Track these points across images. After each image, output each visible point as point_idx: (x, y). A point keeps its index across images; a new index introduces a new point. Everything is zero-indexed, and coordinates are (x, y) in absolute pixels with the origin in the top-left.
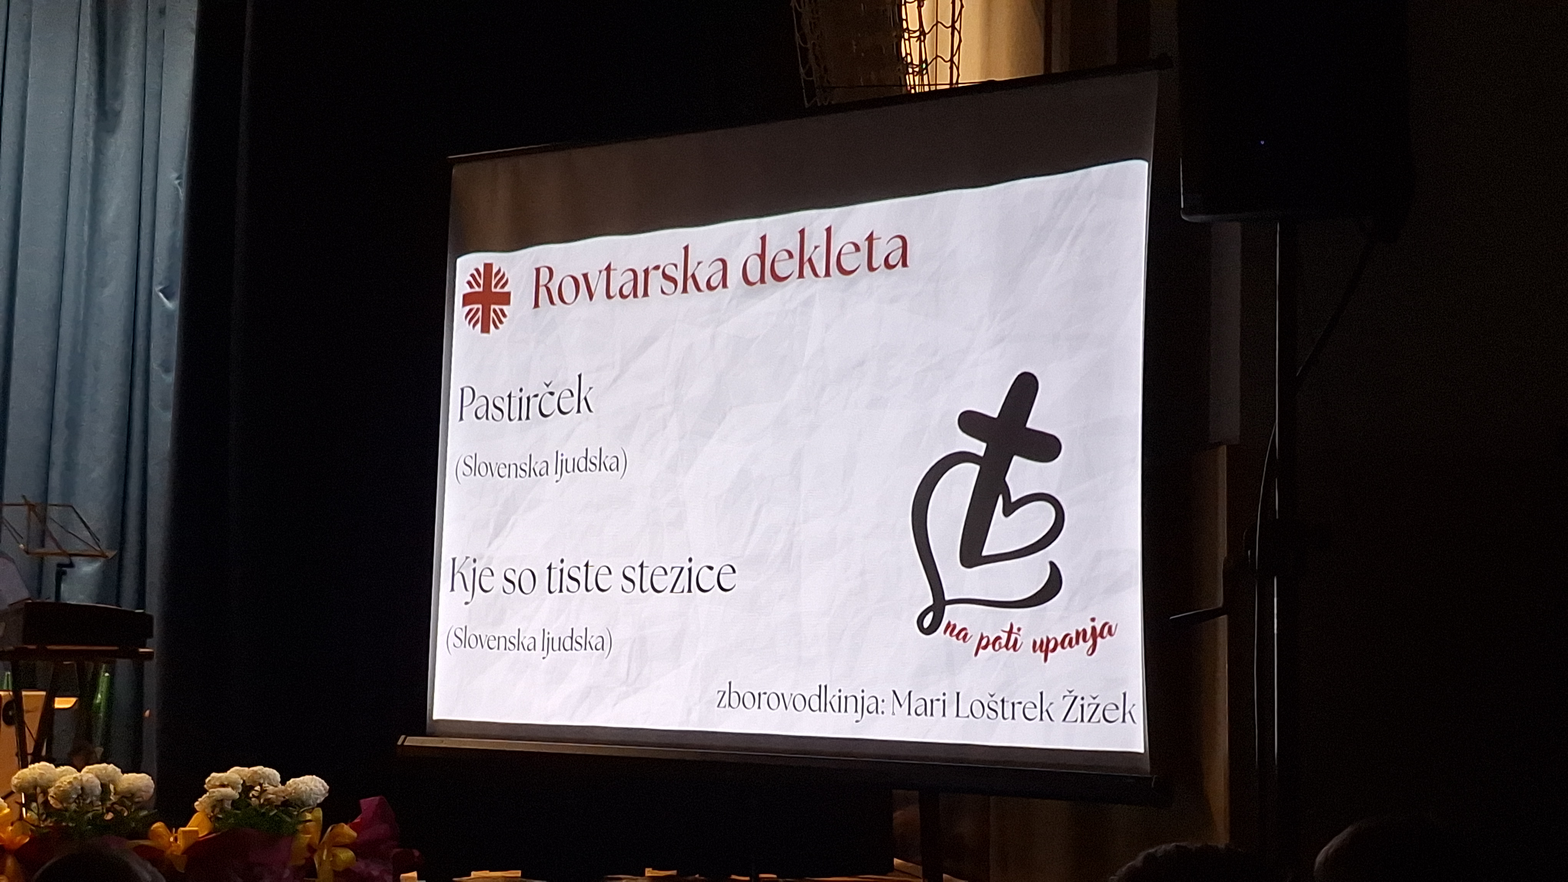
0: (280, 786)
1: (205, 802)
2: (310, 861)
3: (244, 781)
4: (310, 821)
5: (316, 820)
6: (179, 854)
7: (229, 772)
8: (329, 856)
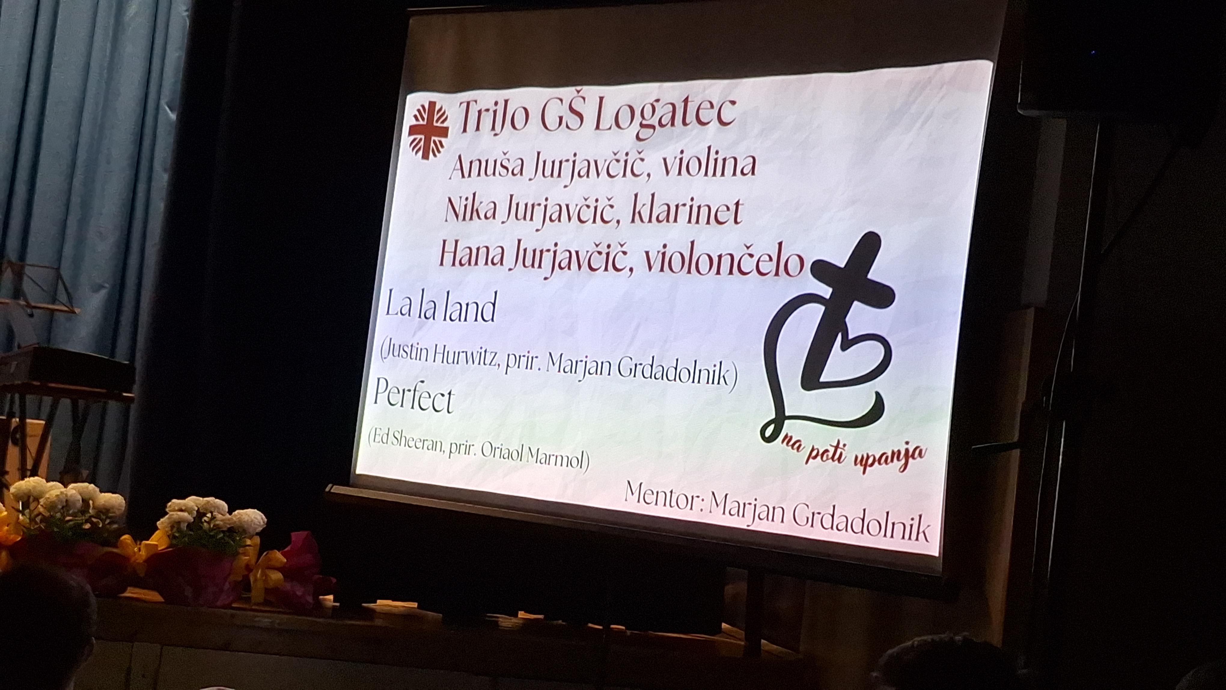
0: (228, 514)
1: (165, 522)
2: (246, 578)
3: (199, 509)
4: (249, 546)
5: (254, 546)
6: (142, 561)
7: (187, 500)
8: (262, 575)
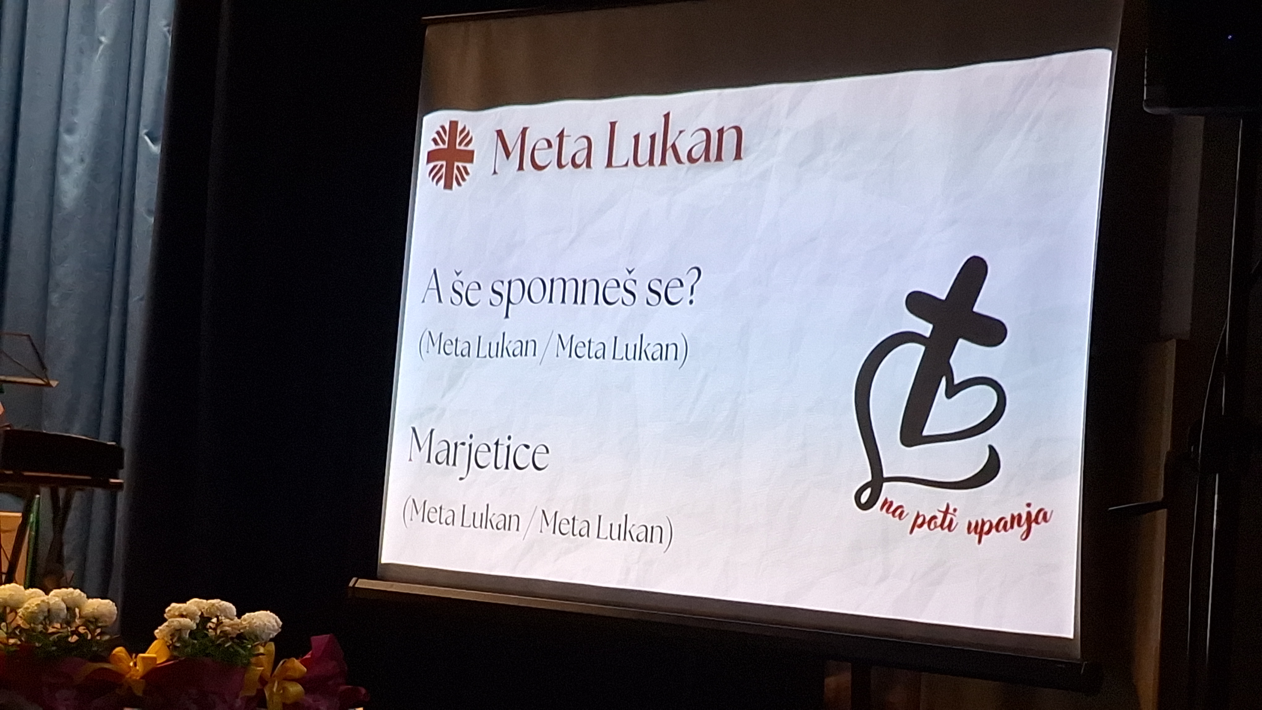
0: (236, 619)
1: (164, 630)
2: (261, 693)
3: (202, 613)
4: (262, 654)
5: (269, 654)
6: (138, 678)
7: (188, 603)
8: (279, 688)
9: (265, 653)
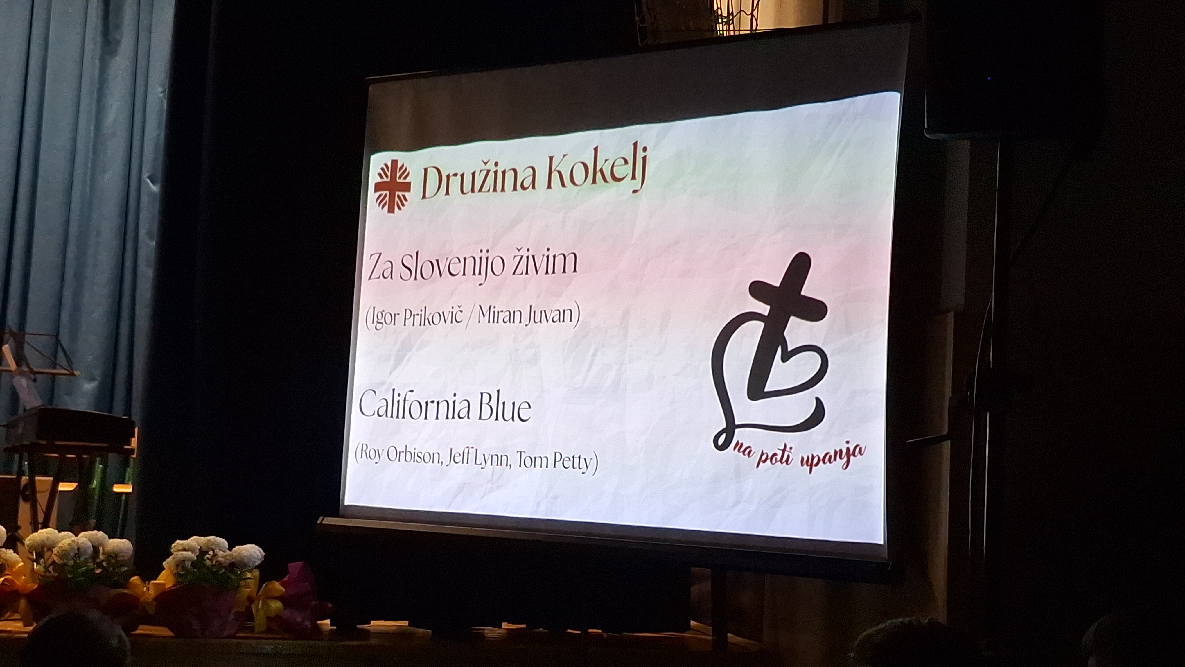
0: (228, 551)
1: (170, 562)
2: (249, 609)
3: (201, 547)
4: (250, 578)
5: (255, 578)
6: (151, 600)
7: (189, 540)
8: (262, 606)
9: (252, 577)
